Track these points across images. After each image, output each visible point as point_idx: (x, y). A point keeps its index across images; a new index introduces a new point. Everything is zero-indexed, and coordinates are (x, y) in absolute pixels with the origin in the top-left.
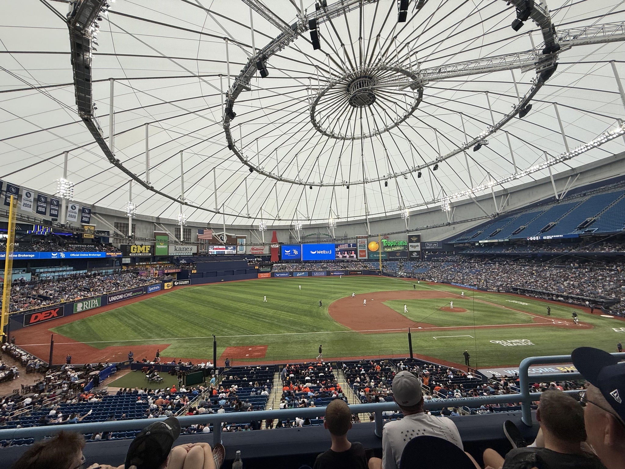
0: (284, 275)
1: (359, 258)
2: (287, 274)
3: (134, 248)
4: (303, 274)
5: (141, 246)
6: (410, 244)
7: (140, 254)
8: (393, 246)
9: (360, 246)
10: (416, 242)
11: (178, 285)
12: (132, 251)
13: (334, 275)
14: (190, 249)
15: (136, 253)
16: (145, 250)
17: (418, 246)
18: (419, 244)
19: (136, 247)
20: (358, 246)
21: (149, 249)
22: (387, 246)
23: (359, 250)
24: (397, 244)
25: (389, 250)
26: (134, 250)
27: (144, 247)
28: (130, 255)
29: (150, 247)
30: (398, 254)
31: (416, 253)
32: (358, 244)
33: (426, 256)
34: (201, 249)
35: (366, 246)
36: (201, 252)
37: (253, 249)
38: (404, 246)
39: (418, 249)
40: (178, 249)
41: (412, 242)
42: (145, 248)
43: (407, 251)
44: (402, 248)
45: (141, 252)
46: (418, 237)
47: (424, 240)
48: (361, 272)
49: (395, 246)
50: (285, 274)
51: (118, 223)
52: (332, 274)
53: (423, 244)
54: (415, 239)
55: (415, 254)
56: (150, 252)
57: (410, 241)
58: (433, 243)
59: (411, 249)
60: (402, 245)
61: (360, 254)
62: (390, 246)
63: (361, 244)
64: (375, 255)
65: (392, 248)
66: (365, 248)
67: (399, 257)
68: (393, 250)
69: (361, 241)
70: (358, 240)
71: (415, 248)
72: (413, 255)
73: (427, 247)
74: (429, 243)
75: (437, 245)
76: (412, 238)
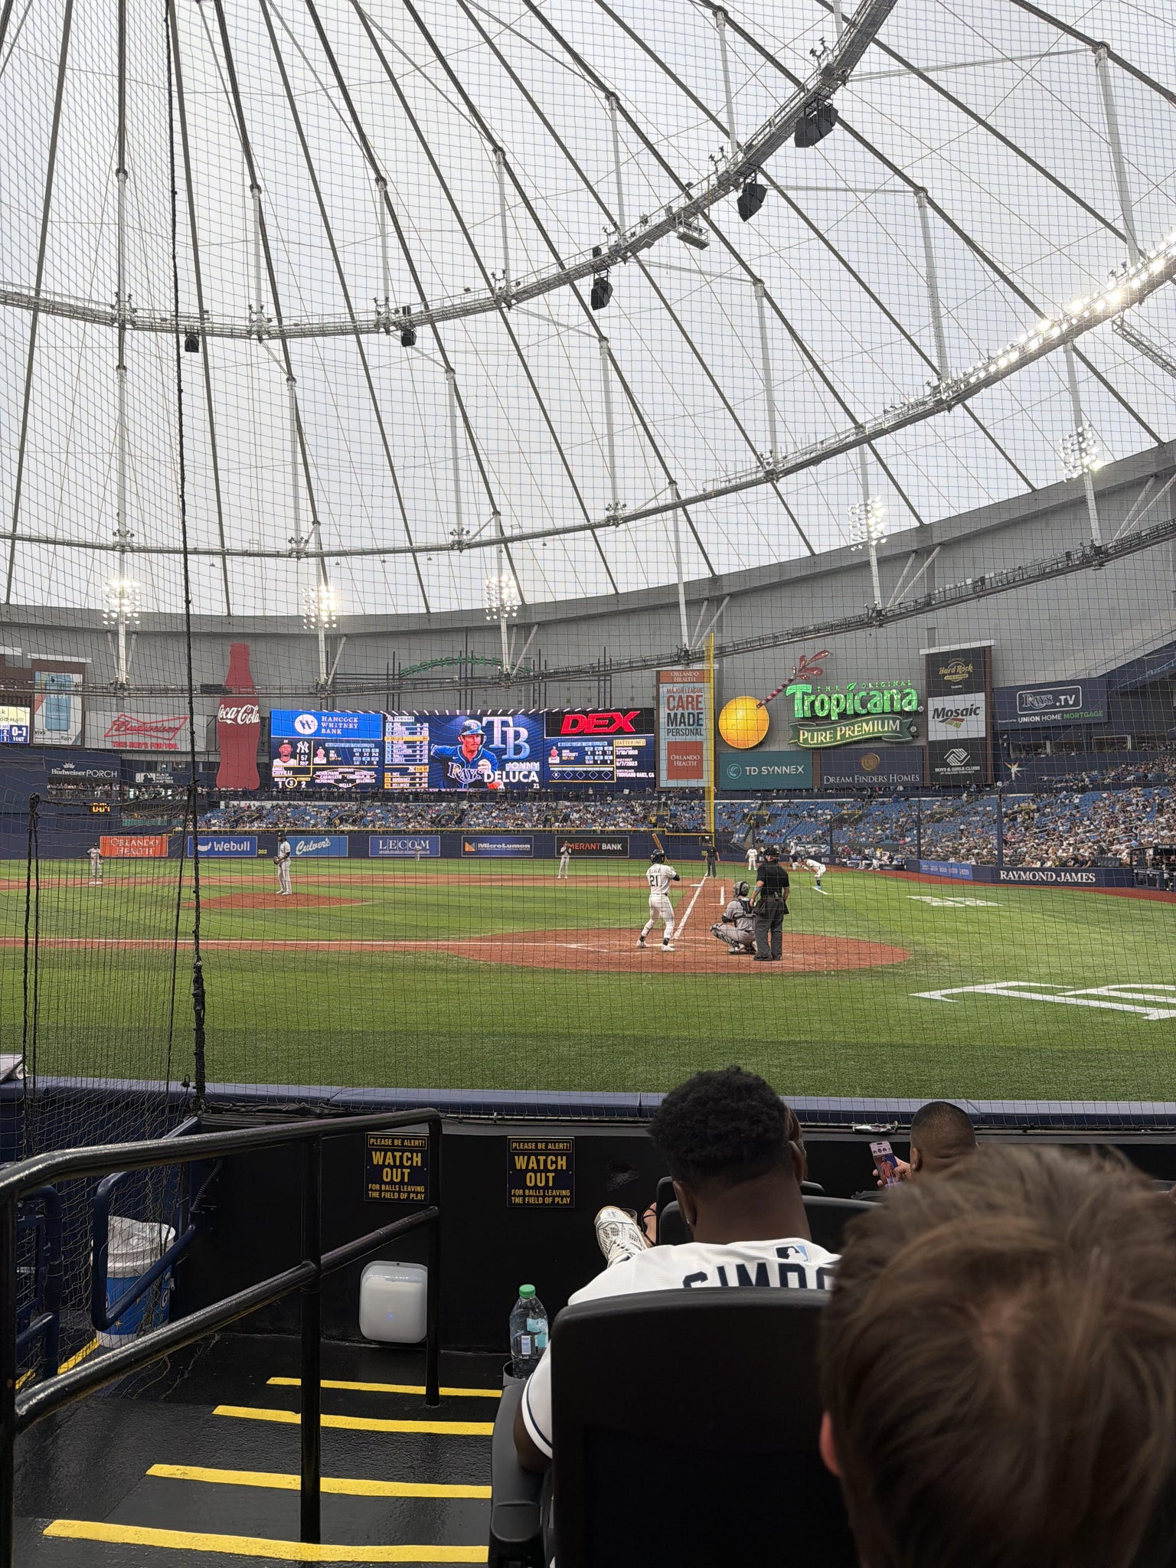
0: (233, 846)
1: (665, 783)
2: (246, 846)
4: (325, 844)
6: (935, 703)
8: (843, 716)
9: (671, 720)
10: (968, 687)
13: (479, 854)
17: (973, 711)
18: (979, 699)
20: (663, 718)
22: (815, 717)
23: (665, 739)
24: (864, 705)
25: (821, 738)
30: (869, 762)
31: (962, 753)
32: (663, 713)
33: (1014, 769)
35: (708, 724)
37: (120, 726)
38: (902, 713)
39: (975, 727)
41: (944, 689)
43: (921, 742)
44: (890, 726)
46: (980, 660)
47: (1013, 674)
48: (623, 841)
49: (856, 715)
50: (241, 842)
52: (468, 848)
53: (1000, 702)
54: (959, 673)
55: (956, 760)
57: (936, 686)
58: (1056, 689)
59: (938, 731)
60: (892, 712)
61: (670, 762)
62: (828, 716)
63: (680, 711)
64: (752, 770)
65: (835, 729)
66: (698, 733)
67: (875, 779)
68: (843, 736)
69: (677, 696)
70: (664, 689)
71: (958, 726)
72: (948, 765)
73: (1025, 716)
74: (1034, 694)
75: (1076, 704)
76: (942, 671)
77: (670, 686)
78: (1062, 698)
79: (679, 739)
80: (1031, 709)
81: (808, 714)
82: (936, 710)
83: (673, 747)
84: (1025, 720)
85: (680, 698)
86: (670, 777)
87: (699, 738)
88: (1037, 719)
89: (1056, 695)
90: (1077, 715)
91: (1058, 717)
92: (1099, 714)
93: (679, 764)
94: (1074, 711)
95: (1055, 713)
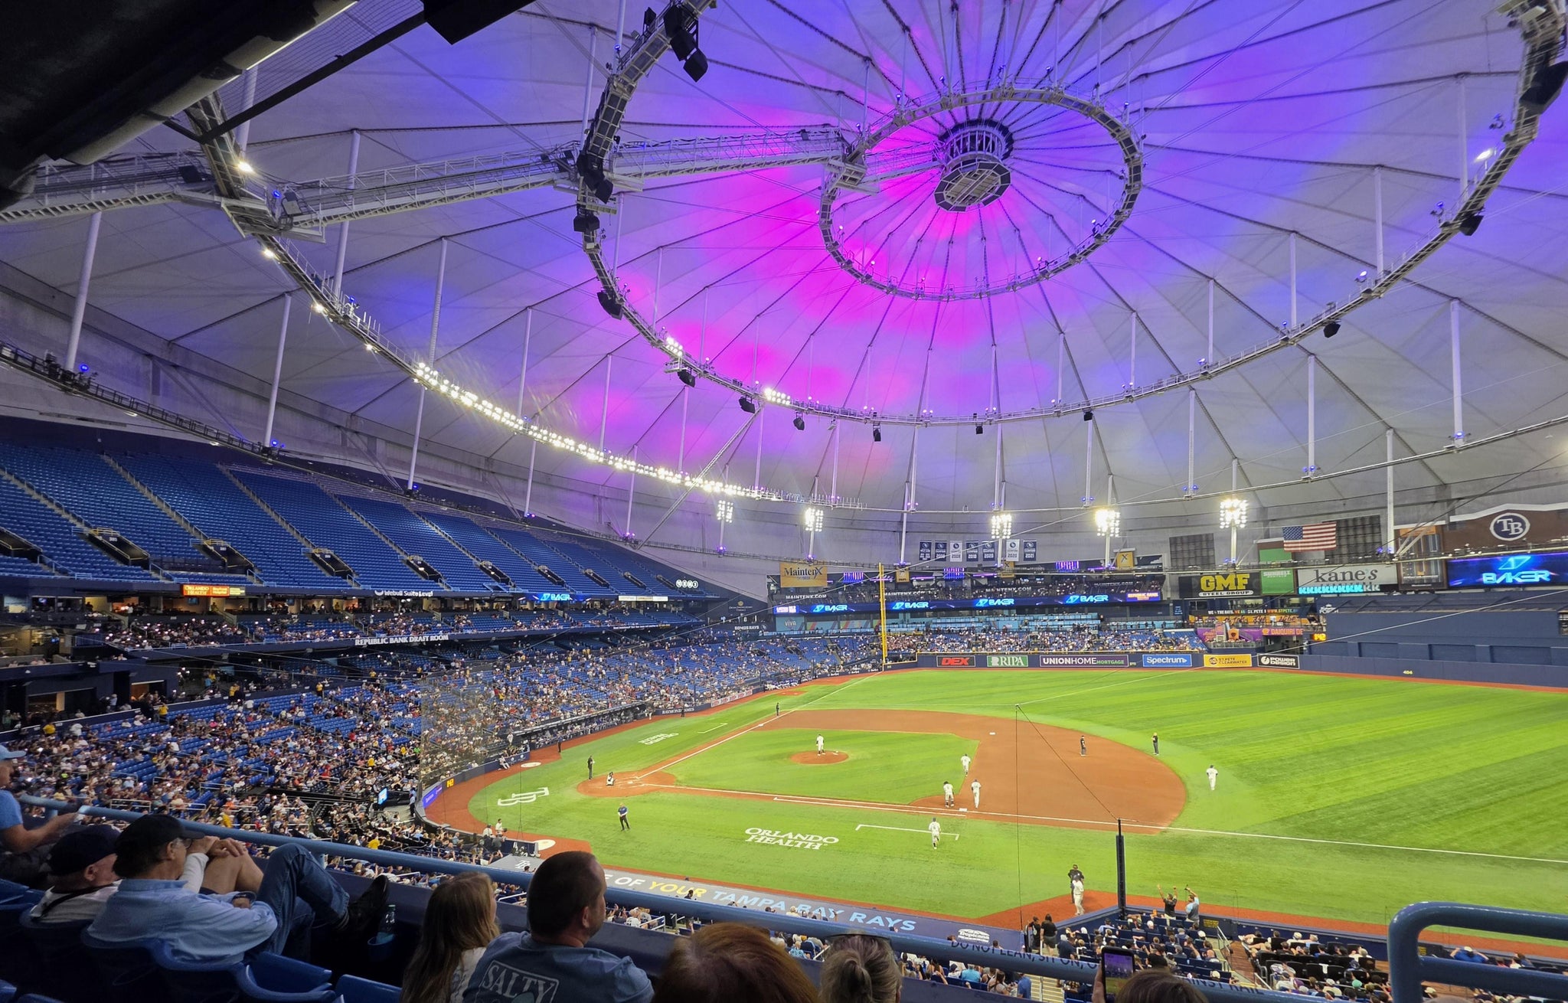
3: (1208, 581)
5: (1225, 576)
7: (1225, 593)
11: (1269, 664)
12: (1203, 587)
14: (1368, 574)
15: (1215, 590)
16: (1236, 584)
19: (1211, 579)
21: (1246, 582)
26: (1208, 586)
27: (1231, 580)
28: (1201, 594)
29: (1248, 576)
34: (1411, 573)
36: (1412, 582)
40: (1326, 577)
42: (1236, 579)
45: (1226, 589)
51: (1175, 538)
56: (1248, 587)
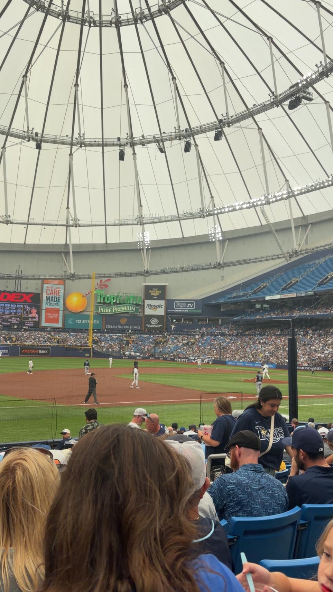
1: (44, 324)
6: (147, 302)
8: (115, 303)
9: (48, 299)
10: (160, 298)
17: (160, 306)
18: (162, 302)
20: (44, 298)
22: (104, 303)
23: (44, 306)
24: (123, 300)
25: (107, 311)
30: (123, 321)
31: (156, 320)
32: (44, 296)
33: (173, 327)
35: (61, 301)
38: (136, 304)
39: (161, 312)
41: (151, 298)
43: (141, 315)
44: (133, 309)
46: (163, 289)
47: (172, 295)
48: (48, 349)
49: (120, 303)
53: (170, 304)
54: (156, 293)
55: (154, 322)
57: (148, 296)
58: (187, 302)
59: (148, 312)
60: (133, 304)
61: (46, 316)
62: (110, 303)
63: (51, 296)
64: (79, 321)
65: (112, 308)
66: (58, 305)
67: (125, 327)
68: (115, 311)
69: (50, 289)
70: (45, 286)
71: (155, 311)
72: (151, 324)
73: (177, 309)
74: (180, 303)
75: (193, 307)
76: (150, 291)
77: (48, 285)
78: (189, 305)
79: (49, 307)
80: (178, 307)
81: (102, 301)
82: (148, 305)
83: (48, 310)
84: (177, 311)
85: (52, 290)
86: (46, 322)
87: (57, 307)
88: (181, 311)
89: (187, 304)
90: (193, 311)
91: (187, 311)
92: (200, 311)
93: (50, 317)
94: (193, 309)
95: (186, 309)
